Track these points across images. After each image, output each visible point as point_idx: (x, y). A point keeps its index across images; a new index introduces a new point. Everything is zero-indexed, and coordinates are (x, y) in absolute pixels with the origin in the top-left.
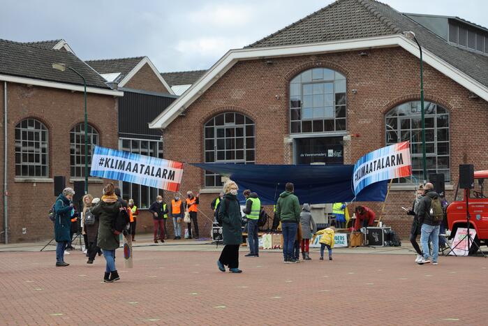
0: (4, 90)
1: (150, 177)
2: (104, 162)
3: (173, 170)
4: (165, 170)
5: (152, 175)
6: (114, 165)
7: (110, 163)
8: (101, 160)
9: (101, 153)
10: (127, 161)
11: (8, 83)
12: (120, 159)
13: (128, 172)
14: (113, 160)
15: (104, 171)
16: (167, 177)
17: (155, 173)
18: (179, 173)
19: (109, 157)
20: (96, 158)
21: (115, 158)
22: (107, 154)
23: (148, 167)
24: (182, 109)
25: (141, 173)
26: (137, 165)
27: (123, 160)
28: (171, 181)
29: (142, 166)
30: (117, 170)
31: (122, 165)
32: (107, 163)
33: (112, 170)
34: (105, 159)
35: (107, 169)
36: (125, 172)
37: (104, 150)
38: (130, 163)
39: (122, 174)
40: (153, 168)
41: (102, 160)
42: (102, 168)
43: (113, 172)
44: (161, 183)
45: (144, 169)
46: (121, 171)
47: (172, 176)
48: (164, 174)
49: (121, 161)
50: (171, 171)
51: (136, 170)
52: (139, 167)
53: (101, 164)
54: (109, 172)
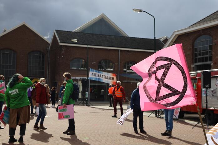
0: (119, 52)
1: (107, 80)
2: (93, 74)
3: (113, 77)
4: (111, 77)
7: (95, 75)
9: (92, 71)
10: (100, 74)
12: (98, 73)
17: (108, 78)
18: (115, 78)
19: (95, 72)
20: (91, 73)
26: (102, 75)
28: (113, 81)
29: (104, 76)
30: (97, 77)
31: (98, 75)
32: (94, 74)
33: (96, 77)
35: (94, 77)
38: (100, 75)
39: (99, 79)
40: (107, 76)
41: (93, 73)
45: (105, 77)
47: (113, 79)
48: (111, 79)
52: (103, 76)
53: (92, 75)
54: (95, 78)
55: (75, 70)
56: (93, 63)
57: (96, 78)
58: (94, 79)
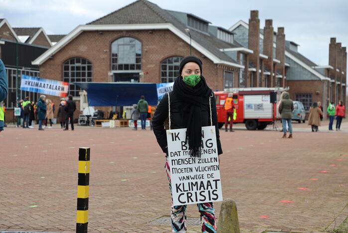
1: (51, 90)
3: (63, 86)
4: (59, 86)
6: (33, 84)
7: (31, 84)
9: (25, 78)
10: (40, 82)
13: (40, 88)
15: (27, 88)
17: (54, 88)
18: (66, 87)
20: (23, 81)
21: (33, 81)
23: (51, 85)
25: (47, 88)
26: (44, 84)
27: (37, 82)
28: (62, 92)
29: (47, 85)
30: (35, 87)
31: (37, 85)
32: (29, 83)
33: (32, 87)
35: (29, 87)
36: (39, 88)
37: (27, 77)
38: (41, 84)
39: (37, 90)
40: (53, 86)
41: (26, 82)
42: (26, 86)
44: (57, 93)
45: (49, 86)
46: (36, 88)
47: (63, 89)
48: (59, 89)
51: (44, 87)
52: (46, 86)
53: (26, 84)
54: (30, 88)
57: (33, 89)
58: (28, 90)
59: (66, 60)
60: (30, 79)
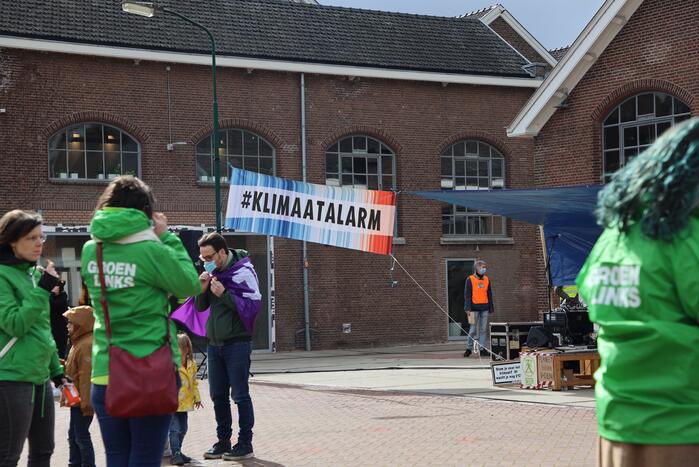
0: (300, 88)
1: (334, 227)
2: (251, 200)
3: (376, 208)
4: (361, 210)
5: (340, 222)
6: (270, 206)
7: (262, 202)
8: (245, 196)
9: (243, 181)
10: (293, 195)
11: (308, 75)
12: (279, 192)
13: (295, 219)
14: (267, 195)
15: (251, 219)
16: (367, 225)
17: (344, 218)
18: (388, 214)
19: (260, 189)
20: (235, 193)
21: (270, 191)
22: (256, 185)
23: (332, 205)
24: (561, 95)
25: (319, 219)
26: (310, 202)
27: (285, 193)
28: (375, 232)
29: (321, 204)
30: (275, 217)
31: (283, 206)
32: (256, 201)
33: (266, 216)
34: (252, 194)
35: (257, 215)
36: (290, 219)
37: (250, 175)
38: (297, 200)
39: (286, 224)
40: (340, 206)
41: (247, 196)
42: (247, 213)
43: (269, 220)
44: (357, 239)
45: (325, 210)
46: (283, 218)
47: (375, 220)
48: (361, 219)
49: (281, 197)
50: (372, 211)
51: (309, 214)
52: (316, 208)
53: (245, 204)
54: (262, 220)
55: (75, 184)
56: (169, 147)
57: (269, 222)
58: (254, 230)
59: (608, 108)
60: (258, 184)
